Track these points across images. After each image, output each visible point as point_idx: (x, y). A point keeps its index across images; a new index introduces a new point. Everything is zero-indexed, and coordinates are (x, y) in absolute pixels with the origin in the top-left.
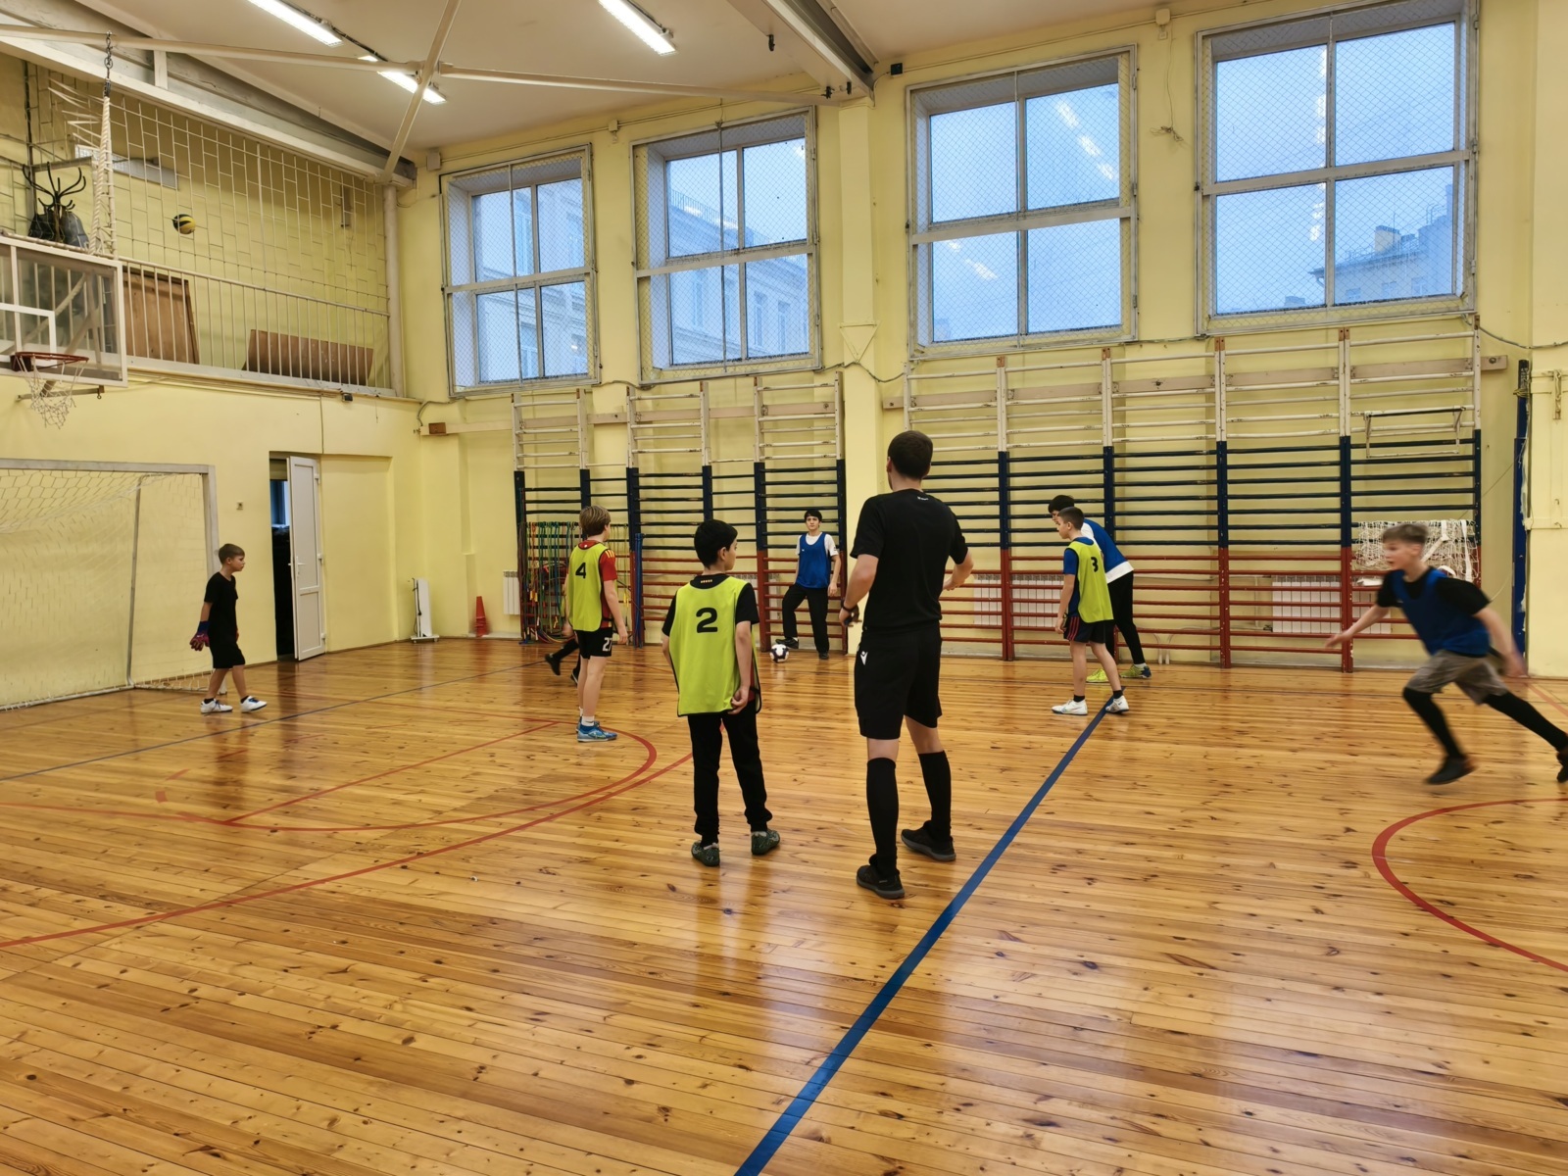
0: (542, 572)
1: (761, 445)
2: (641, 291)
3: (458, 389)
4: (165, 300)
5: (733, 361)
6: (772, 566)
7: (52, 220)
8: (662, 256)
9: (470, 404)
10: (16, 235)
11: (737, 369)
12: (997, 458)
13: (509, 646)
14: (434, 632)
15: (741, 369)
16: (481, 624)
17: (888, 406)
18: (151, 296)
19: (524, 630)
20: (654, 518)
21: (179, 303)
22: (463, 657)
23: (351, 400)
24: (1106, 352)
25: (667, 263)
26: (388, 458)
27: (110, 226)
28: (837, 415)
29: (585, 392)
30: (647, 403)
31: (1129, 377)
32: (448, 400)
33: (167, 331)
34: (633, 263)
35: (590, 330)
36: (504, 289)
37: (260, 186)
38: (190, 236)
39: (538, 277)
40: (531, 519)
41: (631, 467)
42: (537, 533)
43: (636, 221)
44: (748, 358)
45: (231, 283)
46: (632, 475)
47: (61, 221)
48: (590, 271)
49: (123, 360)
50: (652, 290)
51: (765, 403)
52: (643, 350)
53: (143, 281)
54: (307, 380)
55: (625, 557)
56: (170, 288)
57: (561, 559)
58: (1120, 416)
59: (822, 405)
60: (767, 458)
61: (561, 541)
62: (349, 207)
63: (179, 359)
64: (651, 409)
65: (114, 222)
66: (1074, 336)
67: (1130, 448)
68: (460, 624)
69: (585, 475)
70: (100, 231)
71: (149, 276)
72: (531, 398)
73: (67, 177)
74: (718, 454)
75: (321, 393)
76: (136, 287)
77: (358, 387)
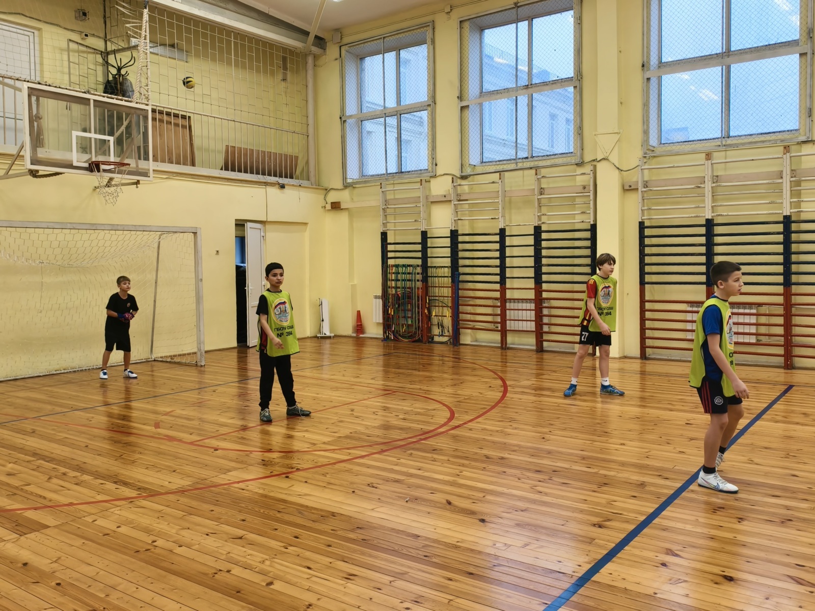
0: (396, 297)
1: (539, 214)
2: (463, 115)
3: (349, 181)
4: (177, 128)
5: (522, 159)
6: (545, 295)
7: (116, 84)
8: (477, 92)
9: (356, 191)
10: (96, 93)
11: (525, 164)
12: (704, 223)
13: (375, 343)
14: (331, 332)
15: (527, 164)
16: (359, 328)
17: (628, 188)
18: (169, 126)
19: (385, 332)
20: (467, 262)
21: (185, 130)
22: (348, 348)
23: (284, 187)
24: (787, 149)
25: (480, 96)
26: (306, 224)
27: (147, 86)
28: (591, 194)
29: (426, 182)
30: (465, 187)
31: (804, 166)
32: (343, 188)
33: (178, 147)
34: (458, 97)
35: (430, 141)
36: (378, 116)
37: (233, 57)
38: (192, 89)
39: (399, 108)
40: (391, 262)
41: (453, 229)
42: (394, 271)
43: (461, 70)
44: (532, 157)
45: (214, 117)
46: (454, 235)
47: (122, 84)
48: (431, 103)
49: (151, 165)
50: (470, 114)
51: (542, 187)
52: (463, 153)
53: (165, 118)
54: (258, 175)
55: (448, 287)
56: (180, 121)
57: (408, 288)
58: (796, 193)
59: (582, 187)
60: (543, 223)
61: (408, 277)
62: (285, 68)
63: (184, 164)
64: (467, 191)
65: (150, 83)
66: (762, 138)
67: (804, 217)
68: (347, 328)
69: (424, 235)
70: (142, 89)
71: (168, 114)
72: (393, 185)
73: (125, 57)
74: (510, 221)
75: (266, 184)
76: (161, 121)
77: (289, 179)
